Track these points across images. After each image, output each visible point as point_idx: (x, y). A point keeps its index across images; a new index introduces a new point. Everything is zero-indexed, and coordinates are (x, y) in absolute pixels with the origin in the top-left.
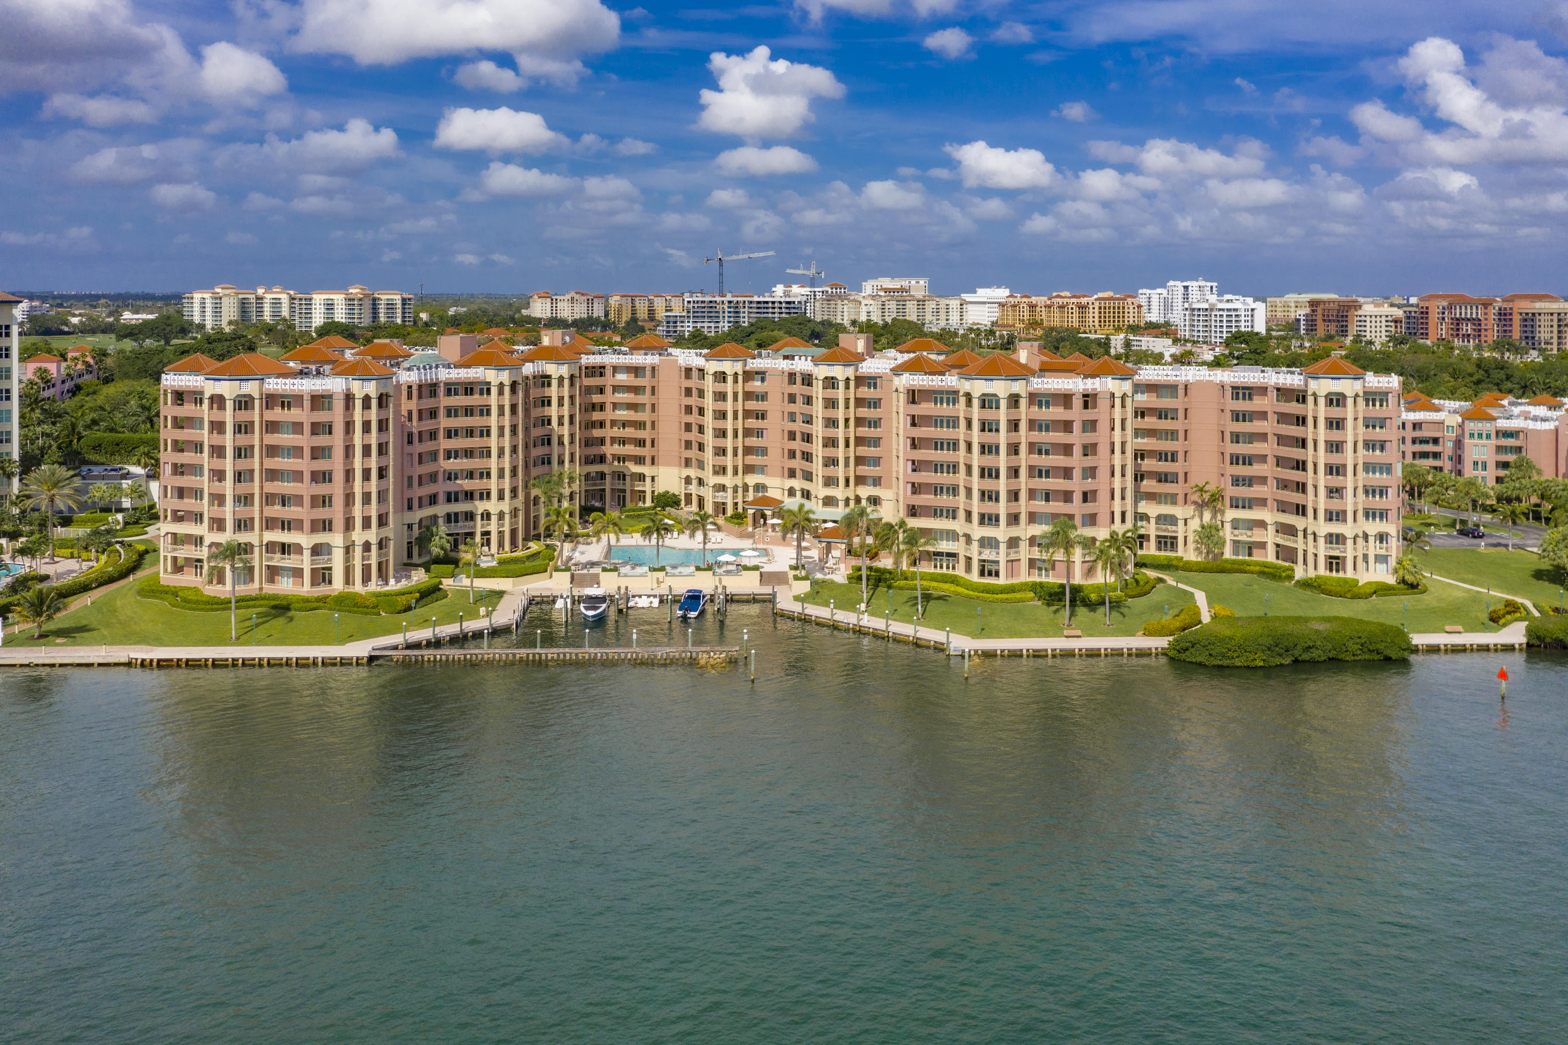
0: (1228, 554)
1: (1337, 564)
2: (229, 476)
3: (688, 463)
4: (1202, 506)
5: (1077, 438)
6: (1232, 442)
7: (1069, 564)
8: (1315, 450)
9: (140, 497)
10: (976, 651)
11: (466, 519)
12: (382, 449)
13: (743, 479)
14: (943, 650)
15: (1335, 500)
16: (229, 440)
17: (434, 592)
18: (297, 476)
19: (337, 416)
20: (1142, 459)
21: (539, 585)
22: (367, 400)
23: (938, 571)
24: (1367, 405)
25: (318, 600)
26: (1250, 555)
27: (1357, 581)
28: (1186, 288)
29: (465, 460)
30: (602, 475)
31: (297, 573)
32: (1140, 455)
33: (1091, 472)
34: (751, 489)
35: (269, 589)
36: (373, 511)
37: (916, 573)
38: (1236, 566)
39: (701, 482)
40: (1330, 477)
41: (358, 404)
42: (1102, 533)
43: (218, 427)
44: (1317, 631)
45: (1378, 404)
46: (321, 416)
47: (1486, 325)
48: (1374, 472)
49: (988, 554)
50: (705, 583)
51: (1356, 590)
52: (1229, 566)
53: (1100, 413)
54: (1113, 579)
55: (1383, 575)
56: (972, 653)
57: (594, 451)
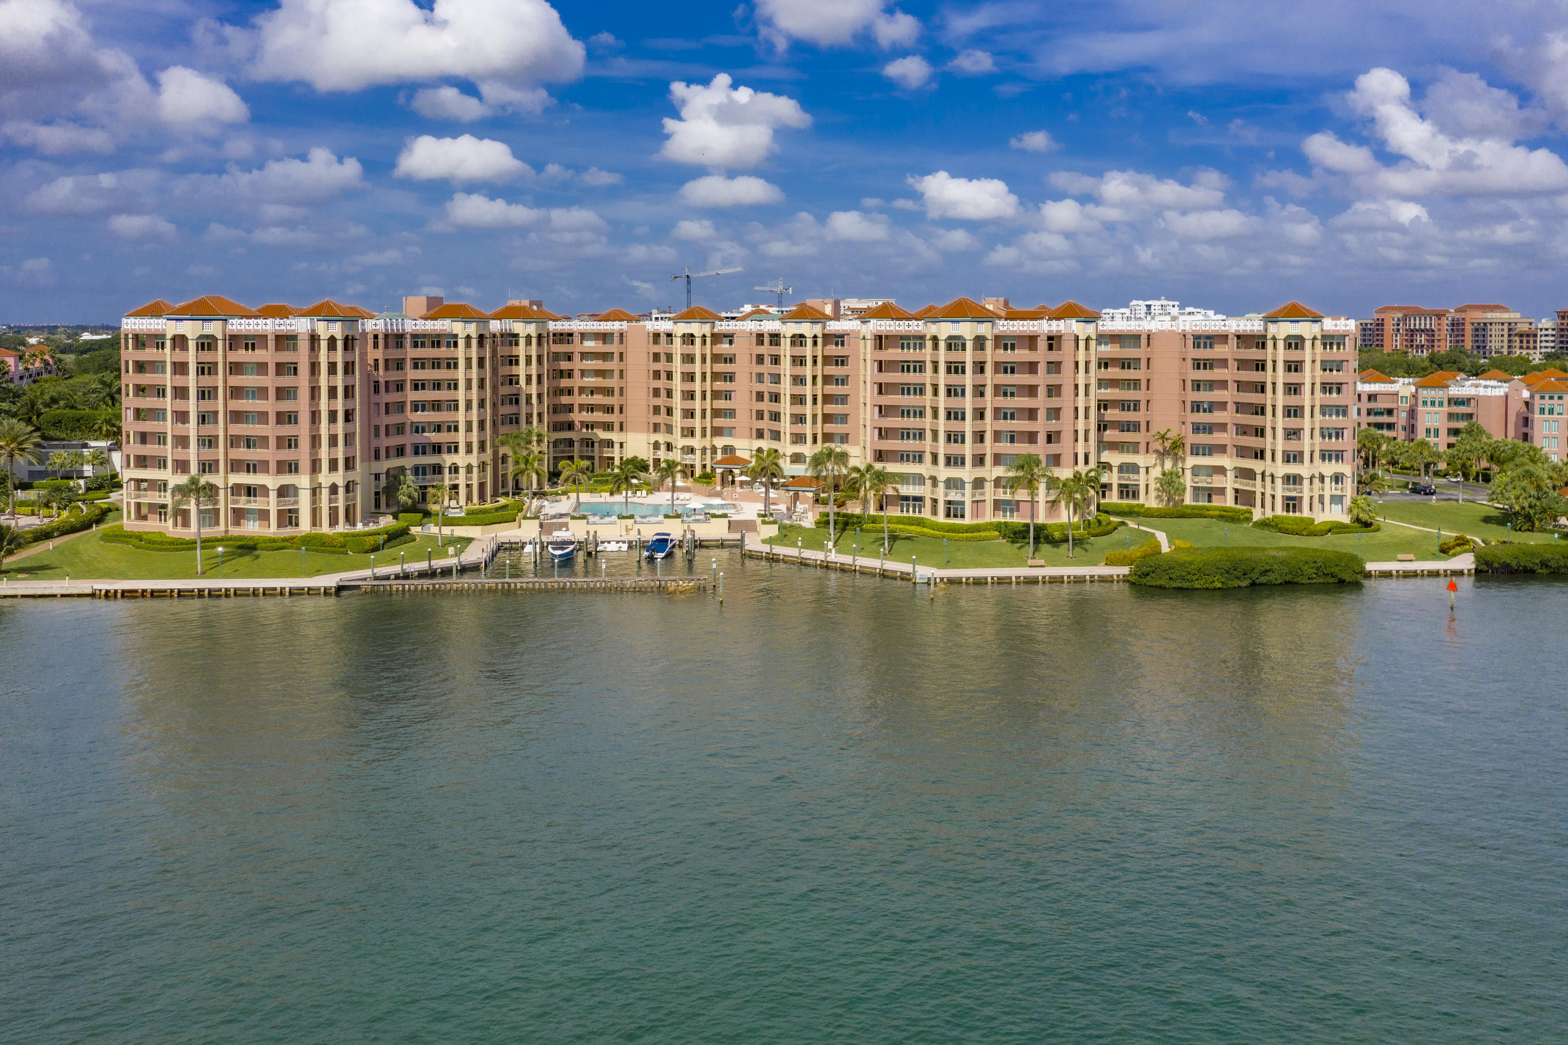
0: (1188, 500)
1: (1294, 506)
2: (193, 418)
3: (656, 428)
4: (1163, 454)
5: (1041, 379)
6: (1193, 390)
7: (1033, 503)
8: (1274, 393)
9: (102, 464)
10: (942, 579)
11: (434, 473)
12: (349, 392)
13: (711, 441)
14: (910, 580)
15: (1293, 441)
16: (192, 381)
17: (402, 535)
18: (262, 417)
19: (302, 356)
20: (1105, 409)
21: (507, 533)
22: (332, 341)
23: (905, 514)
24: (1325, 348)
25: (284, 540)
26: (1209, 501)
27: (1314, 520)
28: (1149, 307)
29: (432, 413)
30: (571, 443)
31: (263, 515)
32: (1103, 405)
33: (1055, 413)
34: (719, 451)
35: (235, 531)
36: (340, 453)
37: (883, 517)
38: (1196, 511)
39: (669, 447)
40: (1287, 419)
41: (324, 345)
42: (1064, 473)
43: (180, 368)
44: (1273, 557)
45: (1335, 347)
46: (286, 357)
47: (1439, 335)
48: (1330, 415)
49: (954, 496)
50: (675, 530)
51: (1311, 527)
52: (1189, 511)
53: (1065, 354)
54: (1076, 519)
55: (1338, 515)
56: (938, 580)
57: (562, 418)
